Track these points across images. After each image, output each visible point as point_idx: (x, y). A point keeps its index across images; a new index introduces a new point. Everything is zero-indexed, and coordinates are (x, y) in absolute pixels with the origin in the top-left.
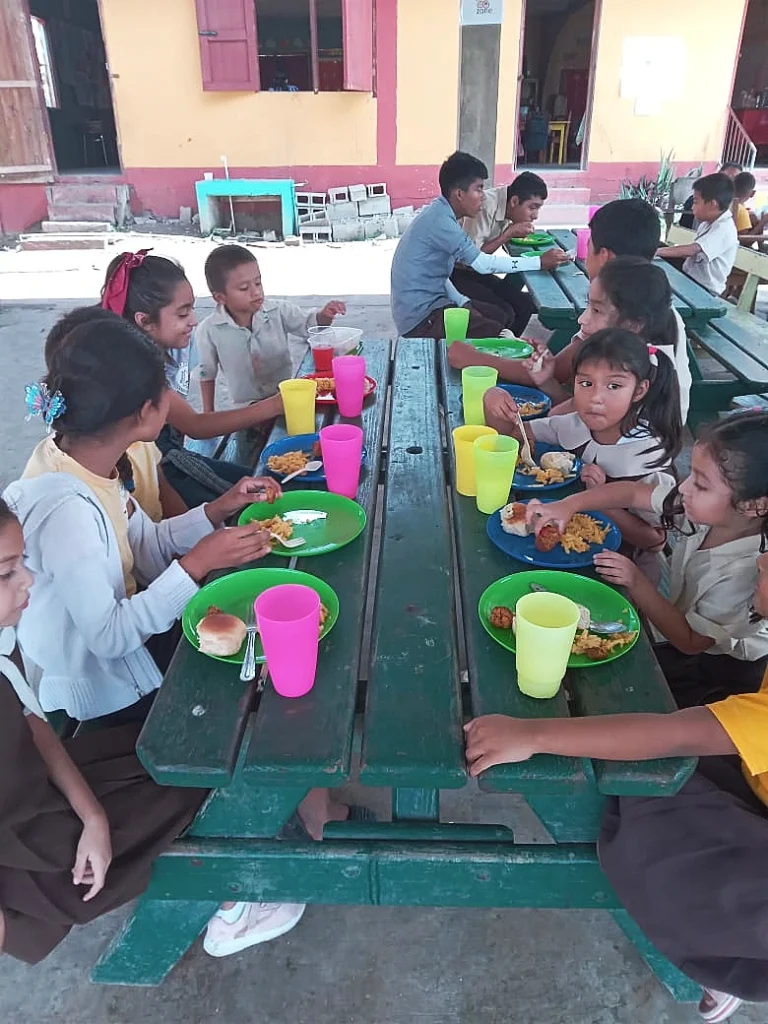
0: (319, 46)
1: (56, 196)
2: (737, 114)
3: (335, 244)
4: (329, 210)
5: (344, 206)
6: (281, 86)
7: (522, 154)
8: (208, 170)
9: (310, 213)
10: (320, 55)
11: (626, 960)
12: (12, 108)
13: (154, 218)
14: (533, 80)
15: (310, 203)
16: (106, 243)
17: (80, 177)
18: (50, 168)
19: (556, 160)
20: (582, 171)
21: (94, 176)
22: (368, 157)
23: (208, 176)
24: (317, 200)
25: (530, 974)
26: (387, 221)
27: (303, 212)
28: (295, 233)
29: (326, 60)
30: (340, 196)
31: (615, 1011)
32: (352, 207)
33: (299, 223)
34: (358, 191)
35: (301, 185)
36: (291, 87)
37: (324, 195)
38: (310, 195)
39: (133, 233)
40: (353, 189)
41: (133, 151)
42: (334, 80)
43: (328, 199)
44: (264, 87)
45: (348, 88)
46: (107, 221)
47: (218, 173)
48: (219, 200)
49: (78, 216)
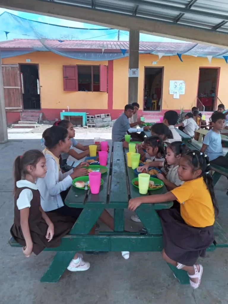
0: (94, 81)
1: (23, 115)
2: (200, 99)
3: (96, 128)
4: (95, 120)
5: (99, 119)
6: (83, 90)
7: (145, 107)
8: (64, 109)
9: (90, 121)
10: (94, 83)
11: (169, 278)
12: (13, 93)
13: (49, 121)
14: (147, 90)
15: (90, 118)
16: (35, 127)
17: (29, 110)
18: (21, 108)
19: (154, 109)
20: (160, 112)
21: (33, 110)
22: (106, 107)
23: (64, 111)
24: (92, 117)
25: (146, 280)
26: (110, 123)
27: (88, 120)
28: (86, 125)
29: (95, 84)
30: (98, 117)
31: (167, 287)
32: (101, 119)
33: (87, 123)
34: (103, 115)
35: (88, 113)
36: (86, 90)
37: (94, 116)
38: (90, 116)
39: (43, 124)
40: (101, 115)
41: (44, 105)
42: (97, 89)
43: (95, 117)
44: (79, 90)
45: (101, 91)
46: (36, 121)
47: (66, 110)
48: (66, 117)
49: (28, 120)
